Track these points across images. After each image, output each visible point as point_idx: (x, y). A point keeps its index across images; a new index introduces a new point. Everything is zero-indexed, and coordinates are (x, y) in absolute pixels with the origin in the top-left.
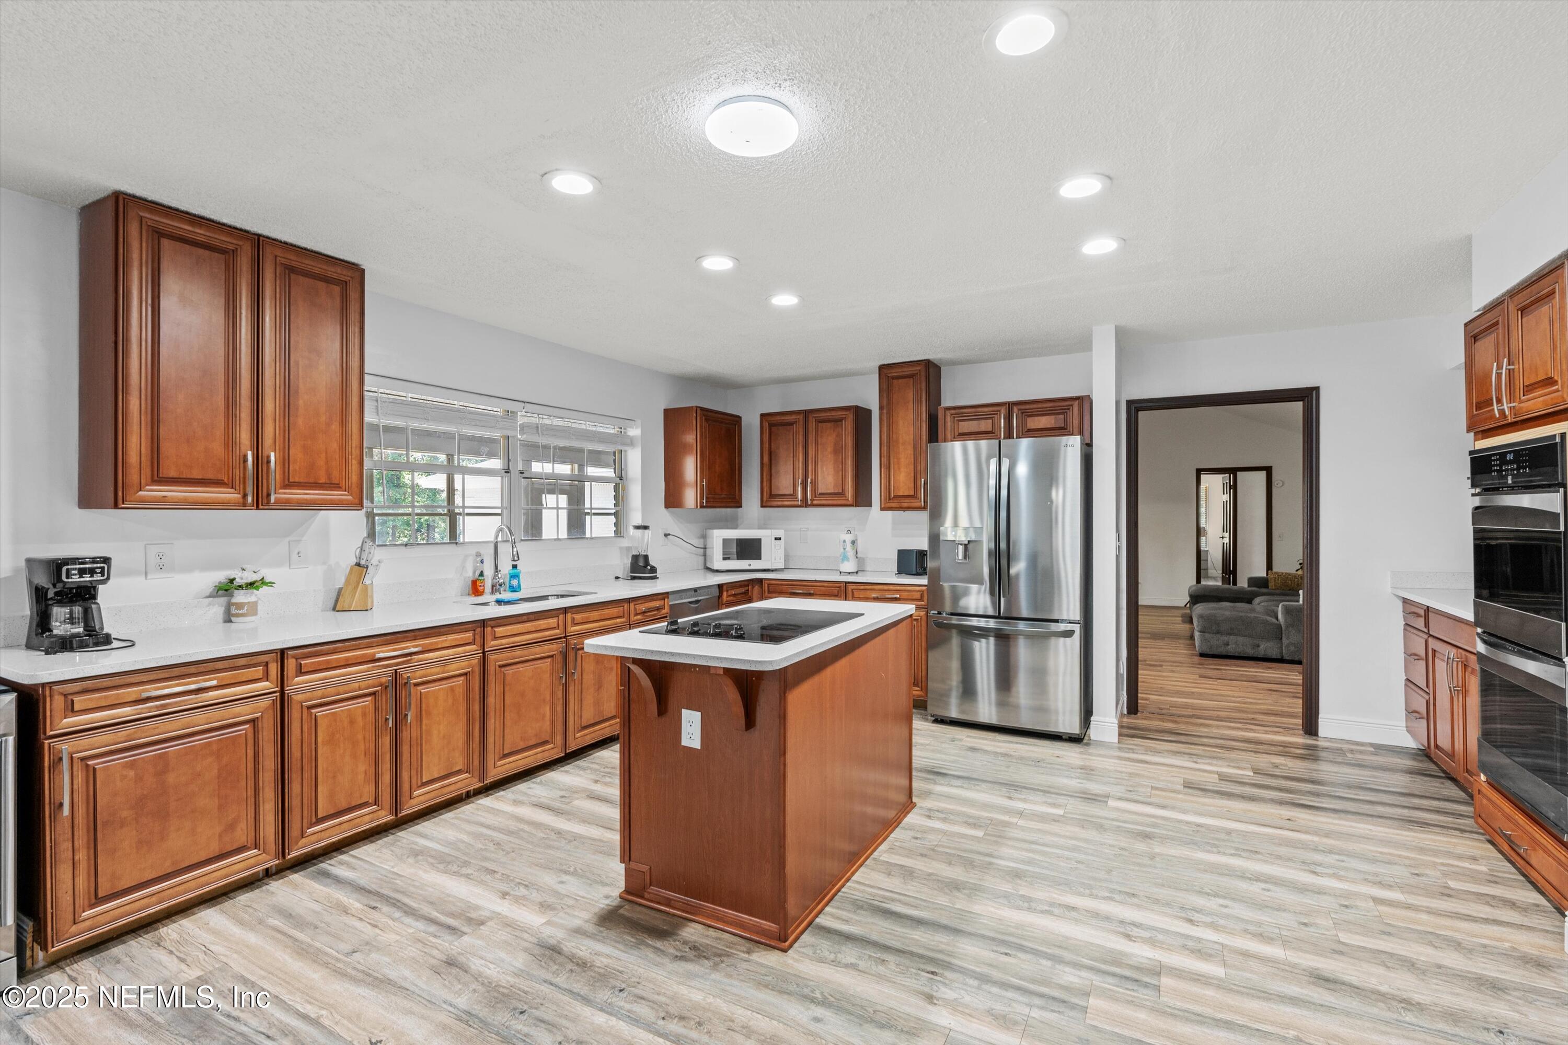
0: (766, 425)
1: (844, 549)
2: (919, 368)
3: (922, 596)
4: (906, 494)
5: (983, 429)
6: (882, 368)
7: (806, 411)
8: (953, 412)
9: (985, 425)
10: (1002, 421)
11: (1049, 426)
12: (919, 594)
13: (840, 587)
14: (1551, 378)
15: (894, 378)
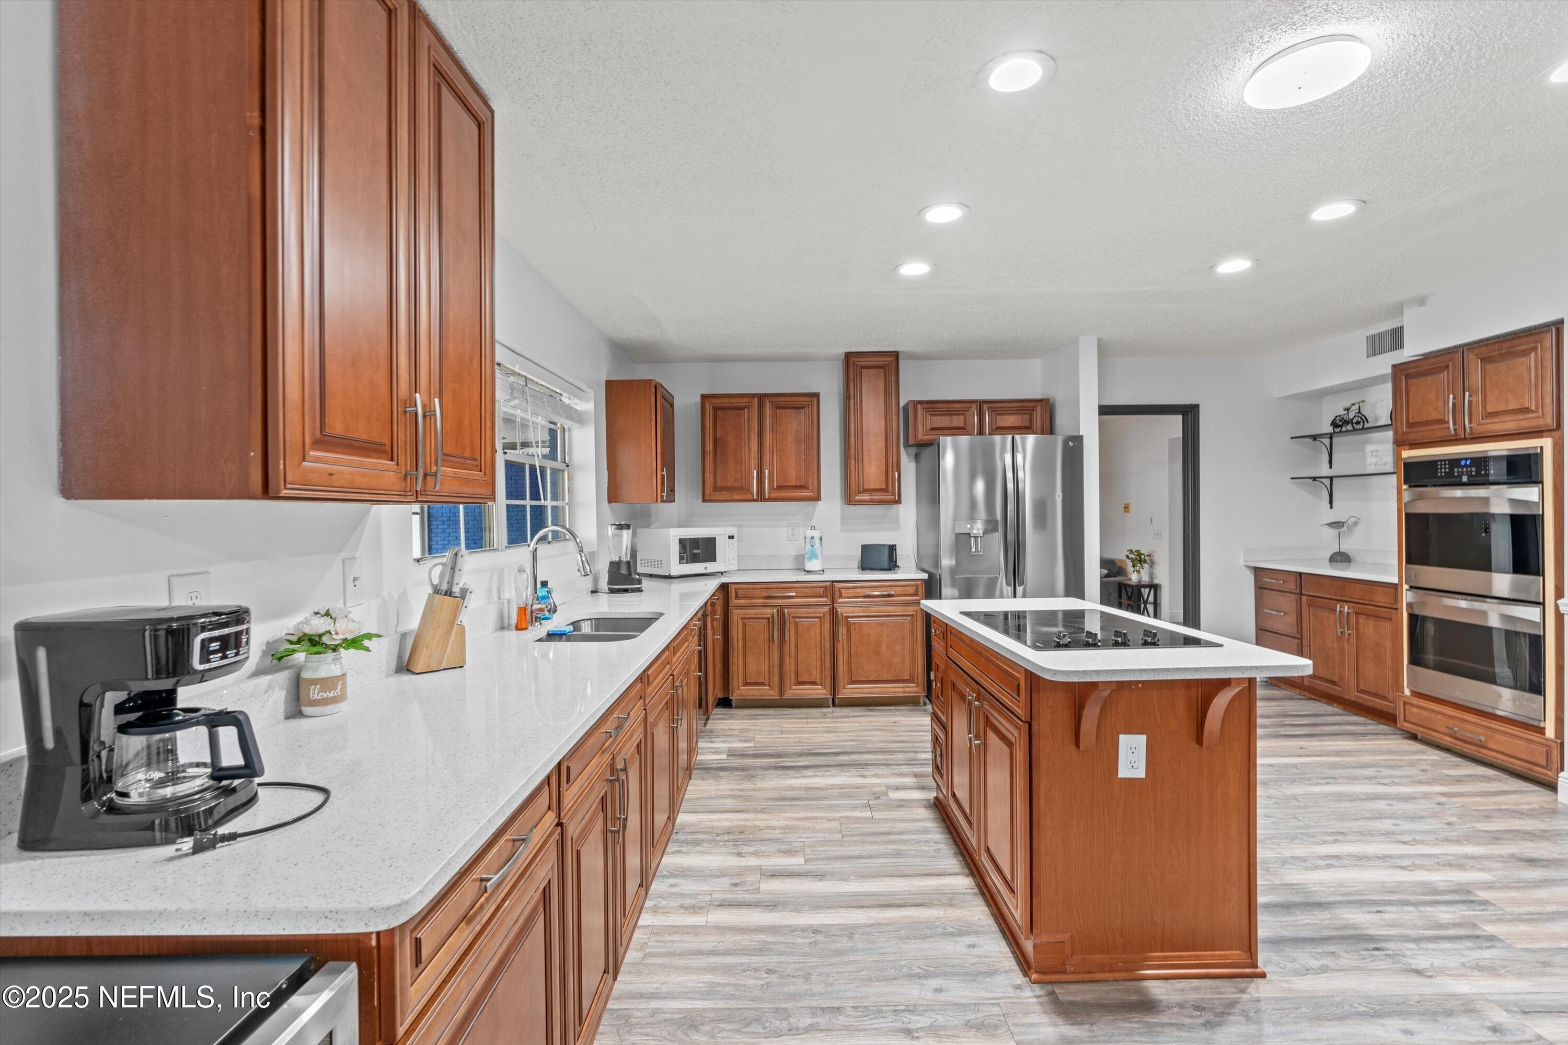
0: (708, 407)
1: (812, 546)
2: (890, 359)
3: (917, 590)
4: (877, 487)
5: (955, 424)
6: (849, 356)
7: (760, 394)
8: (926, 406)
9: (958, 421)
10: (976, 417)
11: (1016, 425)
12: (914, 588)
13: (826, 587)
14: (1528, 408)
15: (863, 367)
